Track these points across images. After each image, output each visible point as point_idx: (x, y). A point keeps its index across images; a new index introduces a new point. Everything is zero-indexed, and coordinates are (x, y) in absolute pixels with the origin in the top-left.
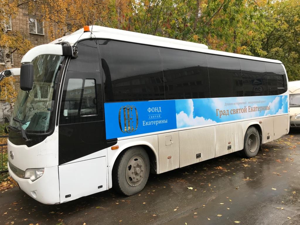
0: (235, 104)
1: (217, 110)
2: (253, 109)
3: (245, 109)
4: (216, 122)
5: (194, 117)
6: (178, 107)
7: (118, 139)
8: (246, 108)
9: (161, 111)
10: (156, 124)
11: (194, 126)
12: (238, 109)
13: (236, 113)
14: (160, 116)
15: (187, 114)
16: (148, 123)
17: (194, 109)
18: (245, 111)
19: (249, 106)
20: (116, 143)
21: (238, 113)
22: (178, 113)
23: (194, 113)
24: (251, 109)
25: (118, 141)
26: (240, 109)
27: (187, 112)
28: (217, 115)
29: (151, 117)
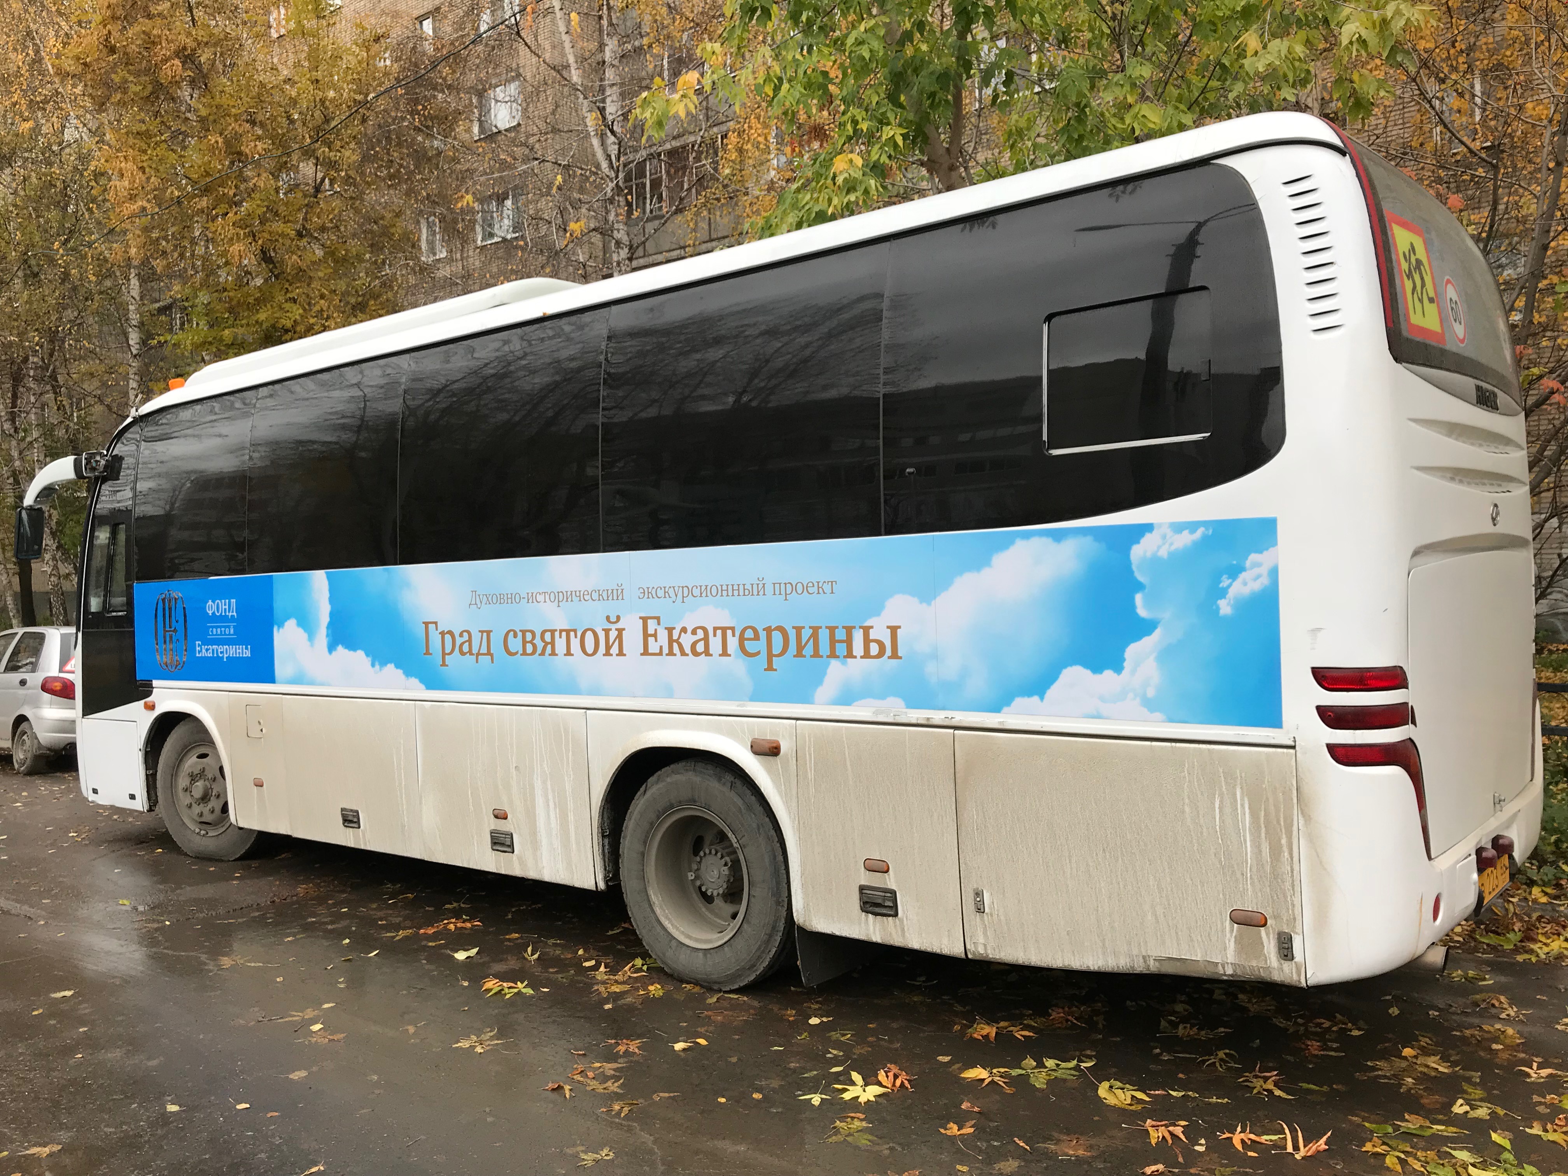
0: (531, 598)
1: (426, 624)
2: (687, 640)
3: (607, 631)
4: (423, 687)
5: (331, 648)
6: (279, 603)
7: (155, 683)
8: (620, 631)
9: (235, 614)
10: (223, 657)
11: (329, 685)
12: (553, 632)
13: (543, 654)
14: (232, 631)
15: (305, 631)
16: (207, 650)
17: (332, 614)
18: (608, 647)
19: (645, 620)
20: (149, 693)
21: (553, 653)
22: (281, 625)
23: (330, 632)
24: (663, 636)
25: (155, 690)
26: (568, 632)
27: (306, 623)
28: (427, 653)
29: (212, 631)
